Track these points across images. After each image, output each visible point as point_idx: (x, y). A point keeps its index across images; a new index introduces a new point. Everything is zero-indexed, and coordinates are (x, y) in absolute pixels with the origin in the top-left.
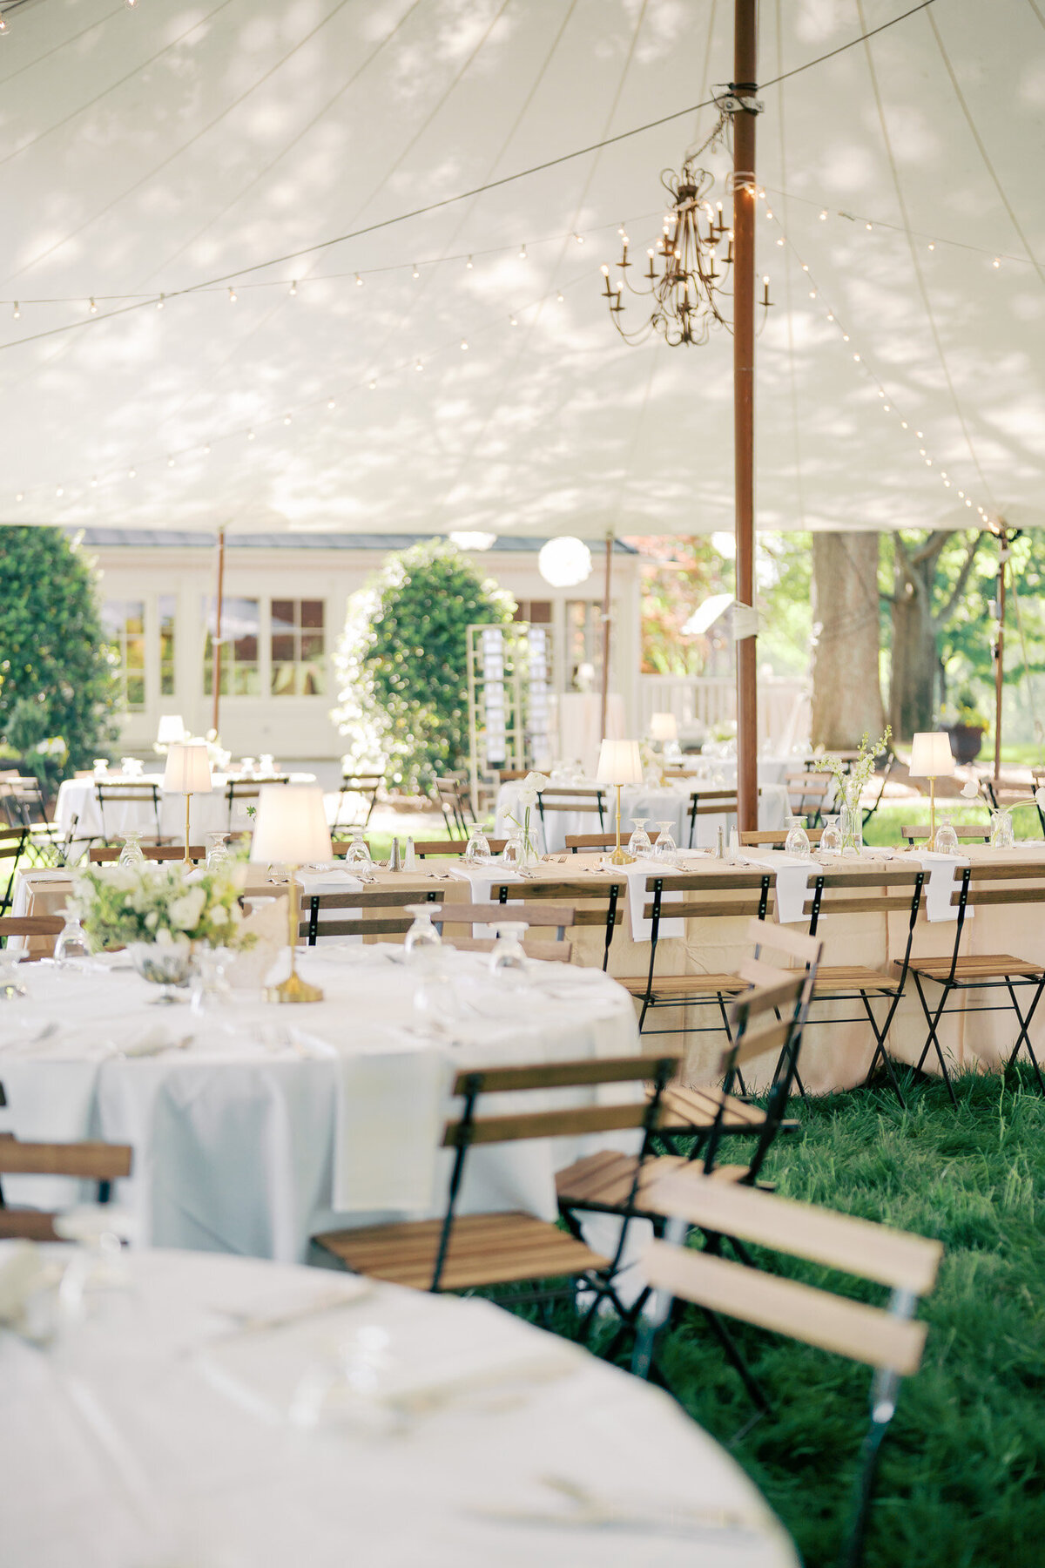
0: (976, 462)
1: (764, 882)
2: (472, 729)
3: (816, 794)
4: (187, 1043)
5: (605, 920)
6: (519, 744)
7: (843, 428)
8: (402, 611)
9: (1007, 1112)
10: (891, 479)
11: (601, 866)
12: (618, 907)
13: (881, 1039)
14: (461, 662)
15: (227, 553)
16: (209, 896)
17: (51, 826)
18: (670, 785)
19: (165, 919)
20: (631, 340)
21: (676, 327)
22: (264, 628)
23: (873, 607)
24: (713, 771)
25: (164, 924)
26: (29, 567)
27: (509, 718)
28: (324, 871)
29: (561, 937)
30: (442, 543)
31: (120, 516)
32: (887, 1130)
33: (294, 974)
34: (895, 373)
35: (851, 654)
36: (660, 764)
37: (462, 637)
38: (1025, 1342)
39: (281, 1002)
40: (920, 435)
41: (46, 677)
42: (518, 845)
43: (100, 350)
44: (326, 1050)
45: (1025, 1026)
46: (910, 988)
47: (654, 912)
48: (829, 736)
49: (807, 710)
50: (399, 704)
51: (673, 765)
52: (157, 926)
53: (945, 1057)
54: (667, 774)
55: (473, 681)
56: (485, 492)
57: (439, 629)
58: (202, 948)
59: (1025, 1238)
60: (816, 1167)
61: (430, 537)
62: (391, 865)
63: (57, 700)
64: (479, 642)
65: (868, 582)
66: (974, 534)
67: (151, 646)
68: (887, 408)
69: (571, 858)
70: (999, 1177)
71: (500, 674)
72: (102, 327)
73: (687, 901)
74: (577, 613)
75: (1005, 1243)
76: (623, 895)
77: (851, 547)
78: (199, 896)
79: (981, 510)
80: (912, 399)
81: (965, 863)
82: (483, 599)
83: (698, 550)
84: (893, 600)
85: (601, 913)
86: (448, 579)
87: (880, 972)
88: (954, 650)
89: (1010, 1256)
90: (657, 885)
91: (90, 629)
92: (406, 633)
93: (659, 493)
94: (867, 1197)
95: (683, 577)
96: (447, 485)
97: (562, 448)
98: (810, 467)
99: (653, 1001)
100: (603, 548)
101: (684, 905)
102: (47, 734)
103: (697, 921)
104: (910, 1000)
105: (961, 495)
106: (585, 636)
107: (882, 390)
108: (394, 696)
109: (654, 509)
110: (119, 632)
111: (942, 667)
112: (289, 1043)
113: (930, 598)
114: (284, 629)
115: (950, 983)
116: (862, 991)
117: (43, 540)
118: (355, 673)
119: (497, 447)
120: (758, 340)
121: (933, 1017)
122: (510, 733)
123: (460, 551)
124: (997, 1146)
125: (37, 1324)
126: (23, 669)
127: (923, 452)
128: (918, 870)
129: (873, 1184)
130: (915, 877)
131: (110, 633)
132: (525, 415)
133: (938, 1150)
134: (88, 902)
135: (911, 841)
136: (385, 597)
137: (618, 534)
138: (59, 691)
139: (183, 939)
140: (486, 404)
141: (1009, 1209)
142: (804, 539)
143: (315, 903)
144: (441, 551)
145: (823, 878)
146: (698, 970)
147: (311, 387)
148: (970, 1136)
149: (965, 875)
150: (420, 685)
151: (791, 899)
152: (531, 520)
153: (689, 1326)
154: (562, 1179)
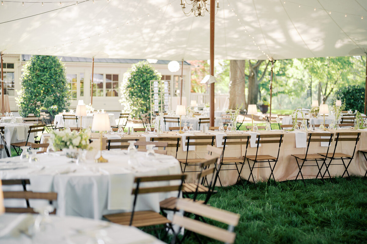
0: (266, 44)
1: (213, 138)
2: (151, 104)
3: (229, 119)
4: (75, 171)
5: (176, 146)
6: (162, 107)
7: (236, 36)
8: (136, 77)
9: (268, 191)
10: (247, 48)
11: (176, 134)
12: (179, 143)
13: (239, 174)
14: (149, 89)
15: (94, 63)
16: (82, 138)
17: (53, 125)
18: (195, 117)
19: (71, 143)
20: (188, 15)
21: (197, 12)
22: (104, 81)
23: (244, 78)
24: (205, 114)
25: (71, 144)
26: (49, 66)
27: (159, 102)
28: (113, 134)
29: (165, 149)
30: (145, 62)
31: (70, 54)
32: (240, 194)
33: (101, 156)
34: (248, 24)
35: (239, 88)
36: (192, 112)
37: (149, 83)
38: (267, 241)
39: (98, 162)
40: (253, 38)
41: (53, 91)
42: (157, 129)
43: (65, 15)
44: (107, 173)
45: (272, 171)
46: (246, 162)
47: (188, 144)
48: (233, 106)
49: (228, 101)
50: (134, 98)
51: (196, 112)
52: (70, 145)
53: (254, 178)
54: (194, 114)
55: (151, 93)
56: (154, 50)
57: (144, 81)
58: (80, 150)
59: (269, 218)
60: (223, 202)
61: (142, 60)
62: (128, 133)
63: (56, 96)
64: (153, 84)
65: (242, 72)
66: (267, 61)
67: (78, 85)
68: (246, 32)
69: (170, 132)
70: (264, 205)
71: (157, 92)
72: (65, 9)
73: (196, 142)
74: (176, 78)
75: (264, 219)
76: (180, 140)
77: (239, 63)
78: (79, 138)
79: (267, 55)
80: (251, 29)
81: (259, 134)
82: (154, 75)
83: (205, 64)
84: (249, 76)
85: (175, 144)
86: (146, 70)
87: (240, 158)
88: (263, 88)
89: (266, 222)
90: (188, 138)
91: (63, 80)
92: (136, 82)
93: (194, 50)
94: (234, 209)
95: (201, 70)
96: (145, 48)
97: (172, 40)
98: (228, 45)
99: (187, 165)
100: (181, 63)
101: (194, 143)
102: (53, 104)
103: (198, 146)
104: (246, 165)
105: (263, 52)
106: (178, 83)
107: (244, 27)
108: (133, 97)
109: (193, 54)
110: (71, 81)
111: (260, 92)
112: (98, 171)
113: (257, 76)
114: (109, 81)
115: (255, 161)
116: (235, 163)
117: (52, 60)
118: (124, 91)
119: (157, 39)
120: (216, 16)
121: (251, 169)
122: (160, 105)
123: (149, 64)
124: (265, 198)
125: (30, 232)
126: (48, 89)
127: (254, 42)
128: (248, 135)
129: (236, 206)
130: (247, 137)
131: (68, 81)
132: (163, 32)
133: (251, 199)
134: (53, 139)
135: (248, 129)
136: (132, 74)
137: (185, 60)
138: (56, 94)
139: (76, 148)
140: (154, 29)
141: (266, 212)
142: (228, 62)
143: (109, 141)
144: (145, 63)
145: (226, 137)
146: (198, 158)
147: (114, 25)
148: (259, 196)
149: (259, 137)
150: (139, 94)
151: (219, 142)
152: (165, 56)
153: (192, 237)
154: (161, 203)
